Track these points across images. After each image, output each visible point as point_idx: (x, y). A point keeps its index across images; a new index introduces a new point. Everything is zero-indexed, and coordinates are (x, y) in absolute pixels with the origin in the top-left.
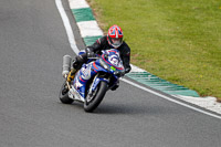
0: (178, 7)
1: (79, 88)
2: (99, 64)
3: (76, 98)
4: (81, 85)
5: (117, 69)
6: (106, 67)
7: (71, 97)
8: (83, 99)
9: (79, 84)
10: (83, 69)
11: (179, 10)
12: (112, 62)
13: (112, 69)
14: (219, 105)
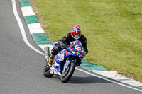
0: (92, 14)
1: (57, 67)
2: (69, 51)
3: (55, 73)
4: (58, 65)
5: (81, 53)
6: (74, 53)
7: (52, 72)
8: (60, 74)
9: (56, 64)
10: (59, 54)
11: (92, 15)
12: (77, 49)
13: (78, 54)
14: (119, 76)
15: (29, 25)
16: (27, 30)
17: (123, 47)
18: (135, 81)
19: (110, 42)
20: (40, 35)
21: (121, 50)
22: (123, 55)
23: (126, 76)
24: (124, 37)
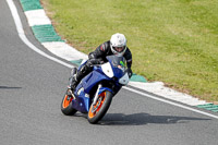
14: (166, 89)
15: (27, 13)
16: (24, 20)
17: (173, 45)
18: (190, 97)
19: (151, 38)
20: (44, 28)
21: (169, 50)
22: (172, 57)
23: (177, 89)
24: (173, 30)
